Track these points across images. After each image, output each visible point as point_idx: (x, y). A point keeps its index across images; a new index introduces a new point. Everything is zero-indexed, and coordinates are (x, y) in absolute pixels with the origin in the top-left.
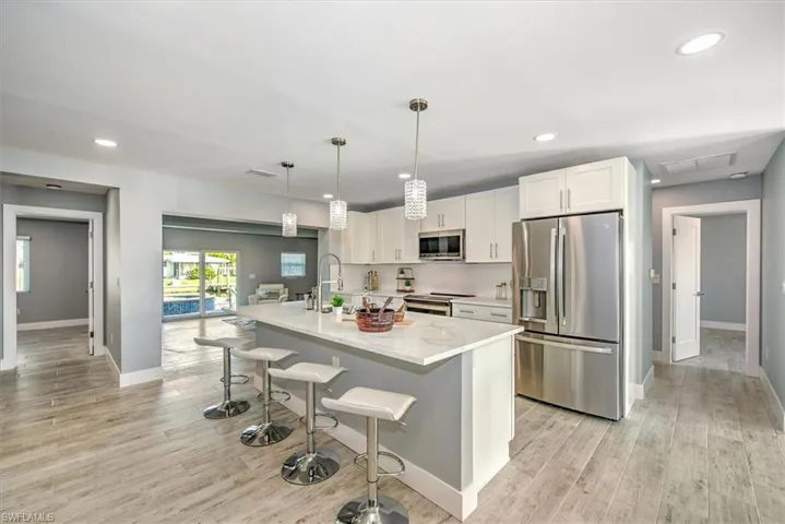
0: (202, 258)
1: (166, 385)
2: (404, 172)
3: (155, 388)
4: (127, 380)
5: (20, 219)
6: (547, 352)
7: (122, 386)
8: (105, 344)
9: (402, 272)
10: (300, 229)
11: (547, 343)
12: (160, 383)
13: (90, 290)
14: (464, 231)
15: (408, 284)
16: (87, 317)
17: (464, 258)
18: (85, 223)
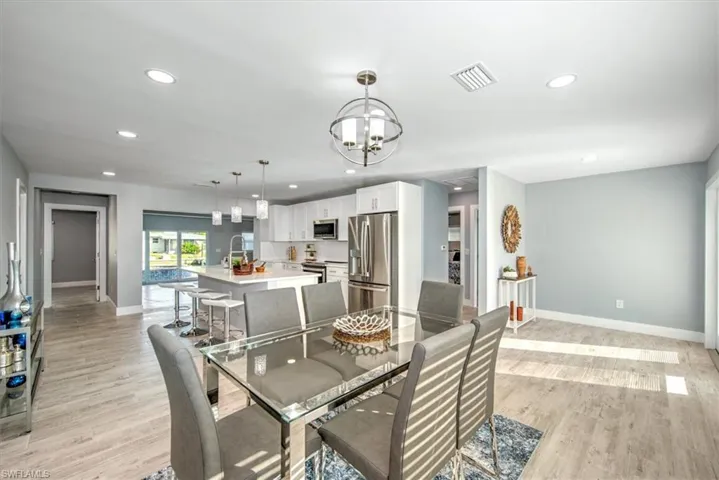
0: (179, 236)
1: (144, 315)
2: (256, 193)
3: (138, 316)
4: (121, 311)
5: (53, 210)
6: (374, 295)
7: (118, 314)
8: (107, 294)
9: (309, 247)
10: (243, 217)
11: (375, 289)
12: (142, 314)
13: (97, 259)
14: (337, 220)
15: (312, 255)
16: (95, 279)
17: (337, 238)
18: (95, 213)
